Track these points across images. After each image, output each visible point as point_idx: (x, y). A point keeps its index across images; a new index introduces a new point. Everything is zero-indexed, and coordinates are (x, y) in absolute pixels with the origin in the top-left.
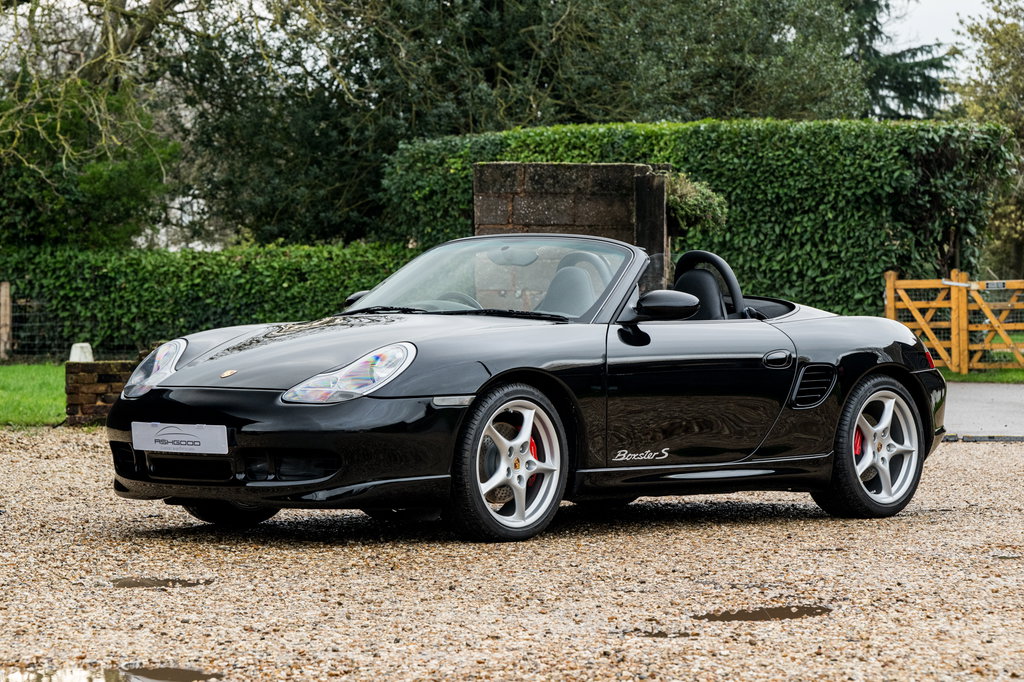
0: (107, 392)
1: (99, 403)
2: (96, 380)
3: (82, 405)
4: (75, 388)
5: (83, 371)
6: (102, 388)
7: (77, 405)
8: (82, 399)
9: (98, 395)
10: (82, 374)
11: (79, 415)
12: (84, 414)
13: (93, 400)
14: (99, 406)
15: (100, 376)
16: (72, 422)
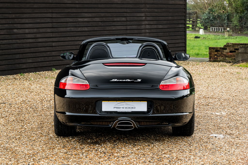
0: (217, 54)
1: (216, 57)
2: (215, 51)
3: (212, 57)
4: (211, 53)
5: (212, 49)
6: (216, 53)
7: (211, 57)
8: (212, 55)
9: (215, 55)
10: (212, 50)
11: (211, 59)
12: (212, 59)
13: (214, 56)
14: (215, 57)
15: (216, 50)
16: (210, 61)
